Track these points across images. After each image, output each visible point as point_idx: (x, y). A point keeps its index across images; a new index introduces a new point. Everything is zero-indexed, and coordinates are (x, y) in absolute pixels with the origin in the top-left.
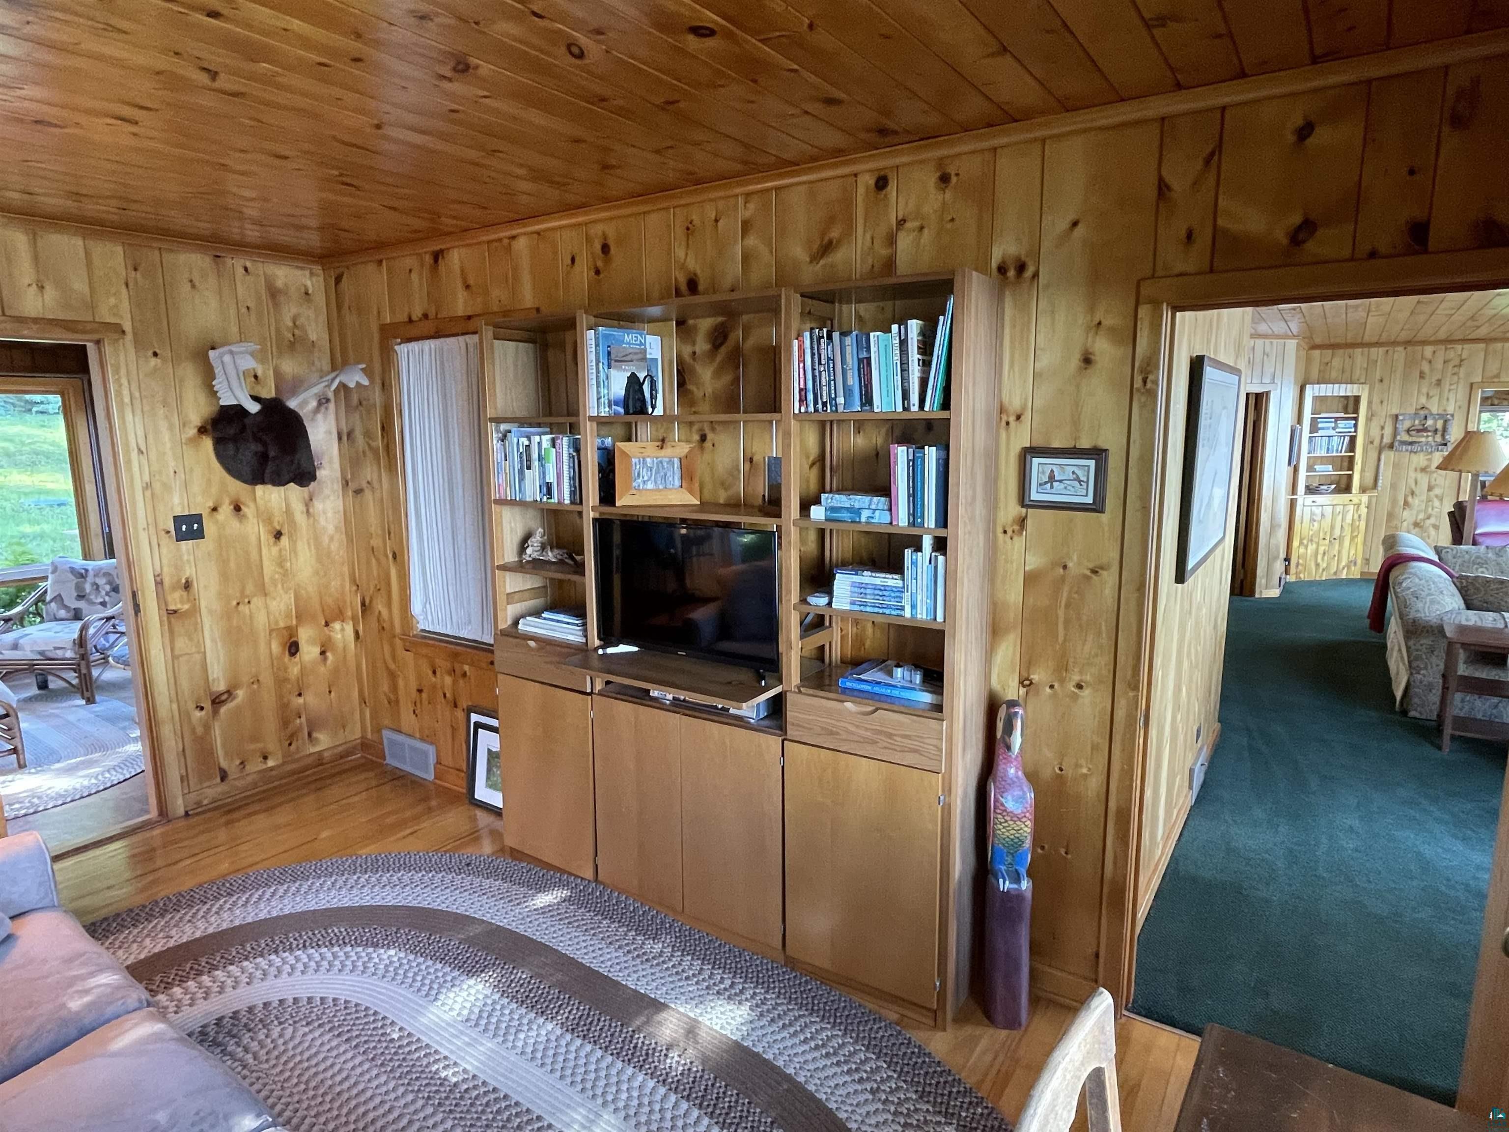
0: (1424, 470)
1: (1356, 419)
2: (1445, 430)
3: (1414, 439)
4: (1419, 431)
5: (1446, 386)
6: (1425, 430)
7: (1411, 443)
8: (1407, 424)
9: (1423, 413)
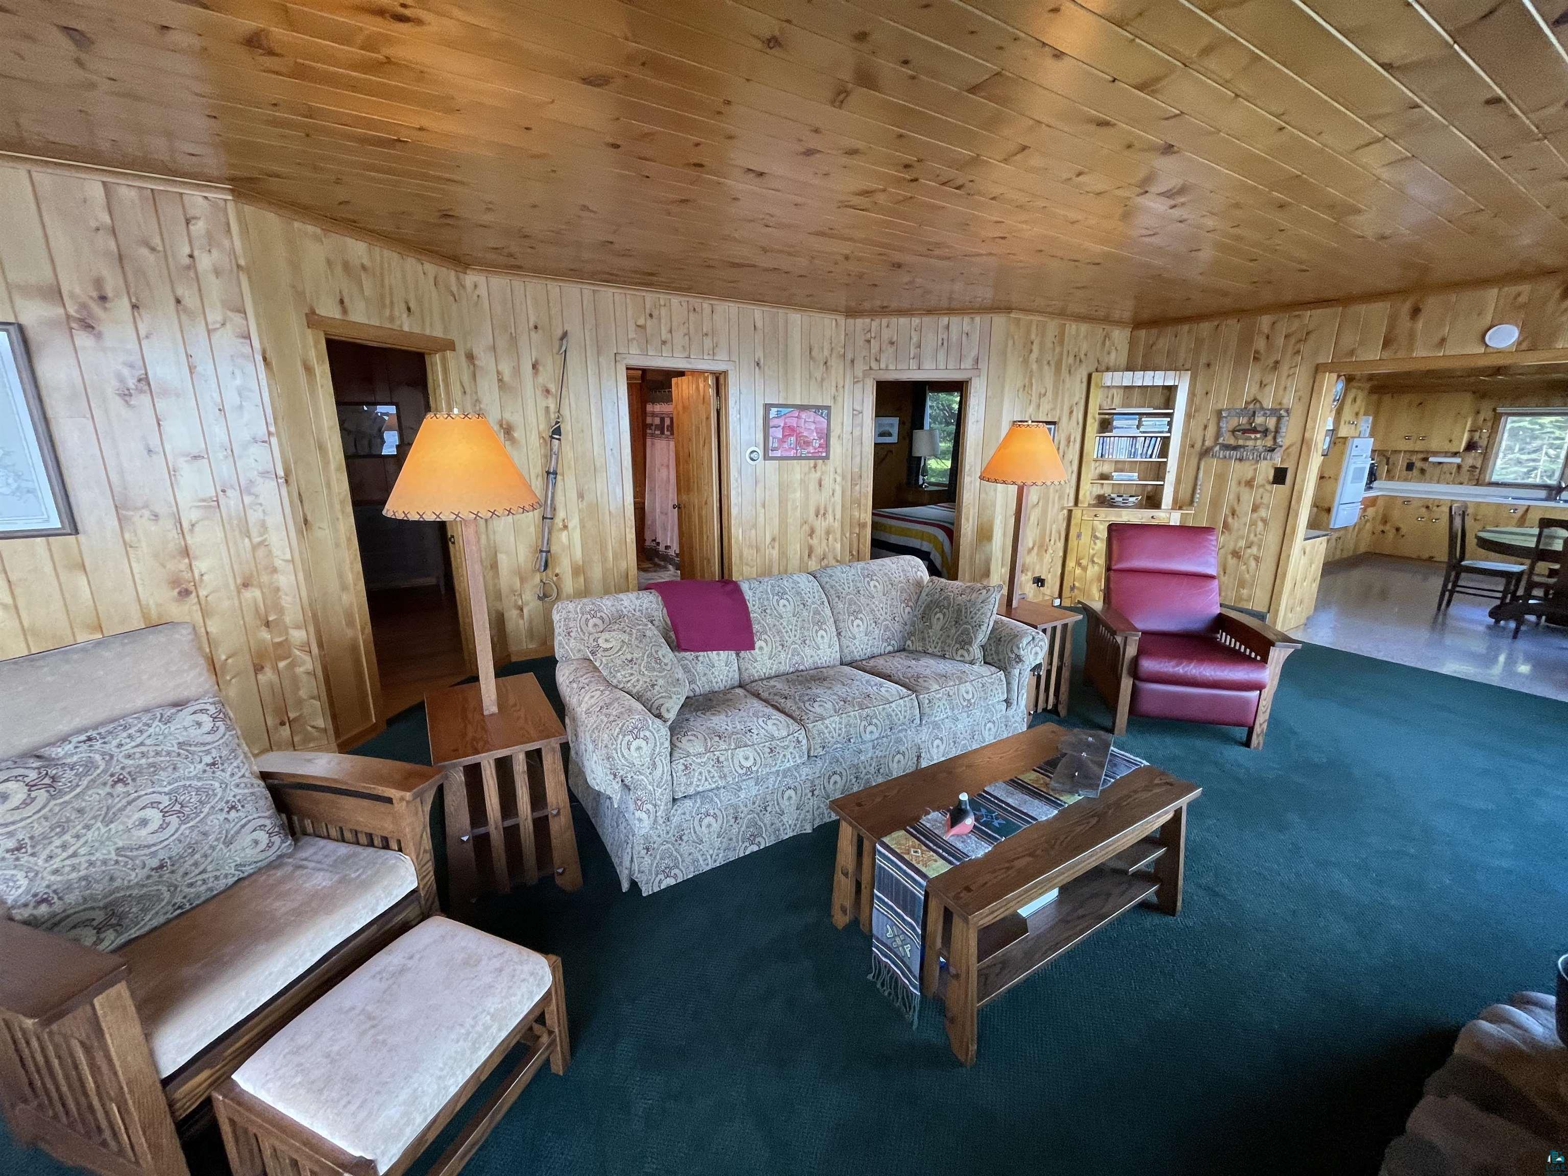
0: (1249, 483)
1: (1170, 415)
2: (1277, 431)
3: (1241, 442)
4: (1245, 431)
5: (1284, 369)
6: (1254, 431)
7: (1235, 448)
8: (1234, 422)
9: (1254, 407)
